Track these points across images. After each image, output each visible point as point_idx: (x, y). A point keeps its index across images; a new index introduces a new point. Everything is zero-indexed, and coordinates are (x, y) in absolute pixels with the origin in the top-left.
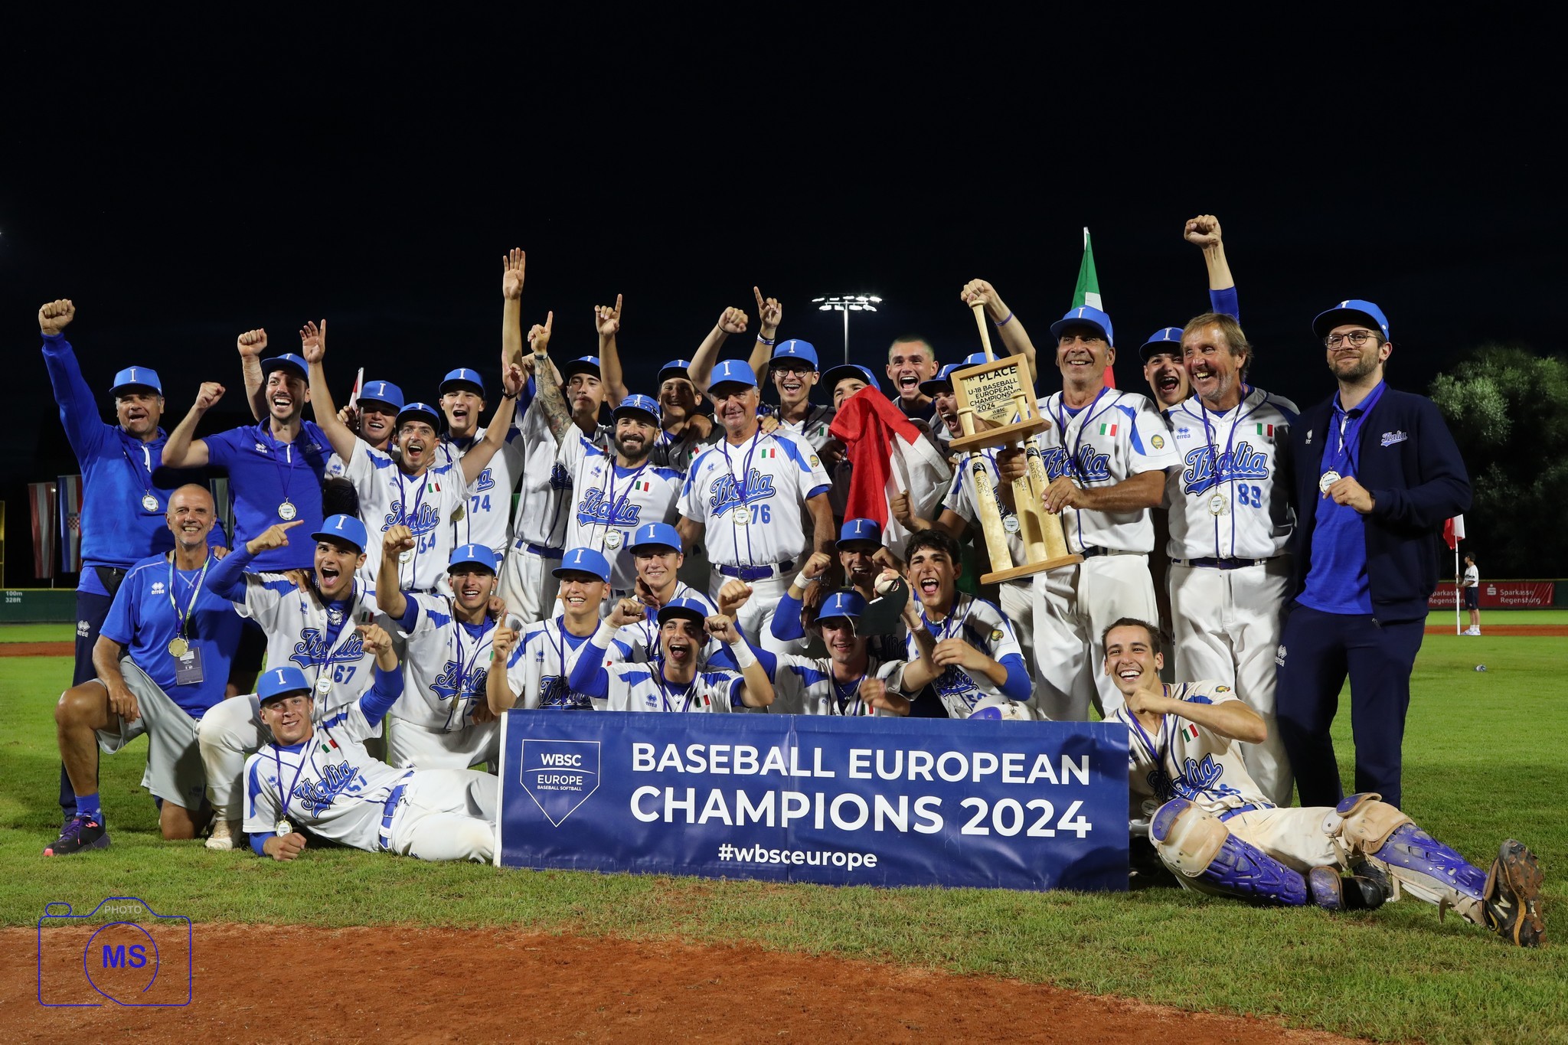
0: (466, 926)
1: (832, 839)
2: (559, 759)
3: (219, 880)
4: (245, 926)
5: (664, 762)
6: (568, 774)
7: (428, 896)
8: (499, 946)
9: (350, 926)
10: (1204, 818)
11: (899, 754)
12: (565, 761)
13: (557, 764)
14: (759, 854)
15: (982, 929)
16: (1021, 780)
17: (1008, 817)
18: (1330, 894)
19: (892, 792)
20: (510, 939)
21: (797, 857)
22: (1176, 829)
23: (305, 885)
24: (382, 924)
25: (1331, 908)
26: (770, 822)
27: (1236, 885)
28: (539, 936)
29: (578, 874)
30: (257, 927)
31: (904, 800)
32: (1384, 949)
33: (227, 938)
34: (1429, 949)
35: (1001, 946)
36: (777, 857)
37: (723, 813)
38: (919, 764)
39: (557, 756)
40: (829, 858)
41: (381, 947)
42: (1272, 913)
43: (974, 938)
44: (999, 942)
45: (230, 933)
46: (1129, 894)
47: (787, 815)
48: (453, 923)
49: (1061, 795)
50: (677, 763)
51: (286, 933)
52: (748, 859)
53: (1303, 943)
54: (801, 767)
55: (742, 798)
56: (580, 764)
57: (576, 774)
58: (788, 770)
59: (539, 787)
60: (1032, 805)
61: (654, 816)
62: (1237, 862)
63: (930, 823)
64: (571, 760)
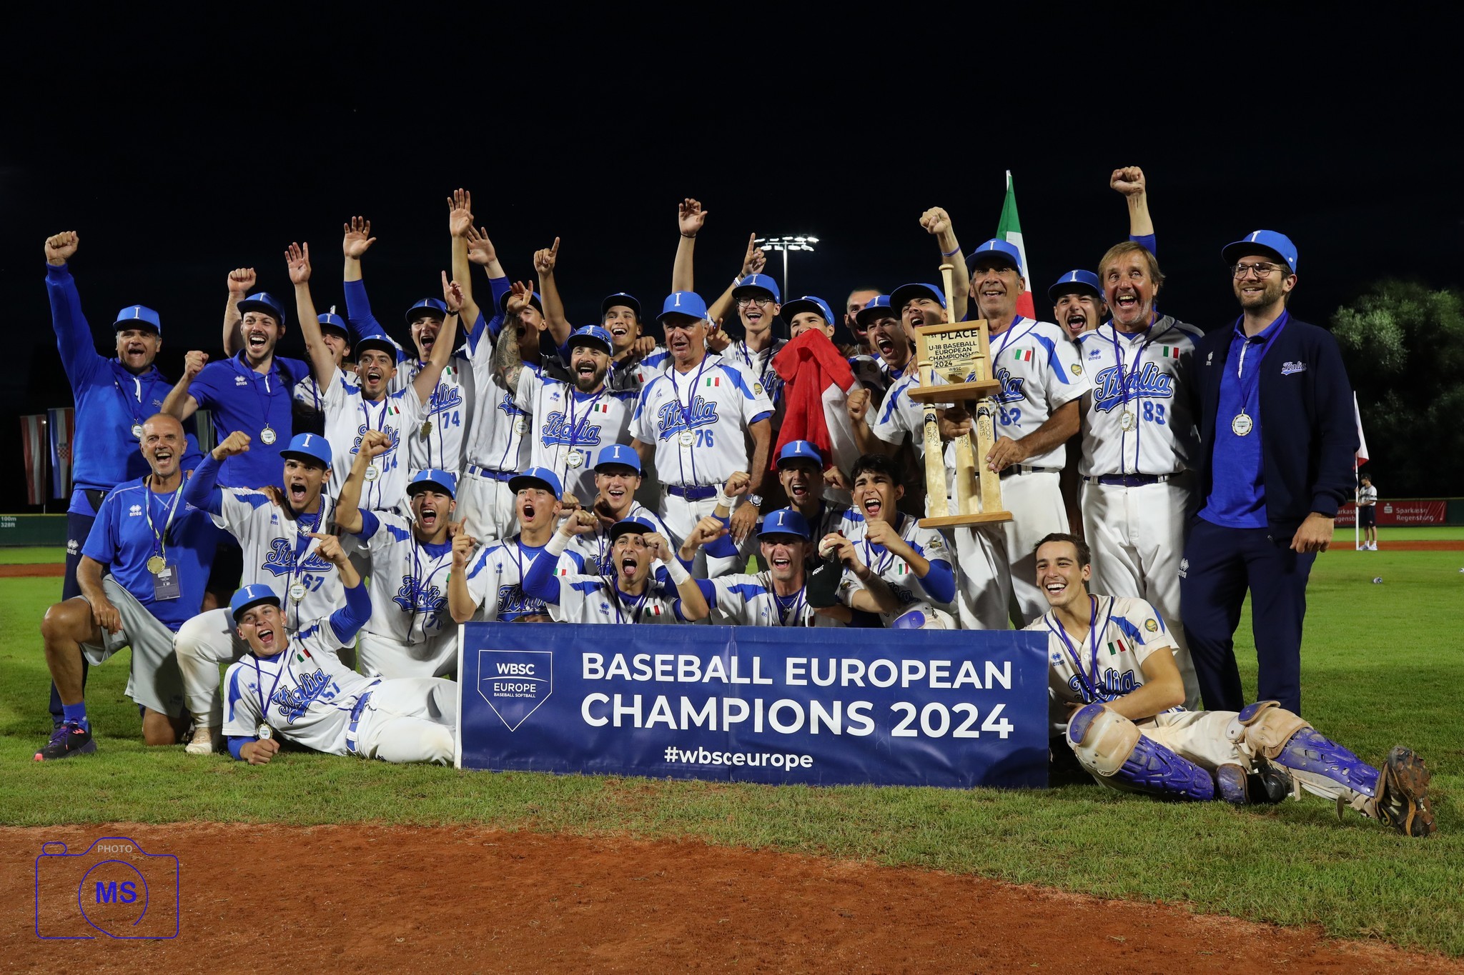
0: (428, 823)
1: (771, 742)
2: (514, 668)
3: (198, 782)
4: (221, 825)
5: (612, 671)
6: (523, 682)
7: (394, 796)
8: (459, 842)
9: (320, 824)
10: (1118, 721)
11: (833, 662)
12: (519, 670)
13: (512, 673)
14: (702, 756)
15: (911, 824)
16: (948, 685)
17: (935, 720)
18: (1236, 789)
19: (826, 697)
20: (470, 835)
21: (738, 759)
22: (1091, 732)
23: (278, 786)
24: (350, 822)
25: (1236, 802)
26: (713, 726)
27: (1148, 783)
28: (497, 832)
29: (533, 775)
30: (233, 826)
31: (837, 705)
32: (1285, 840)
33: (206, 836)
34: (1328, 839)
35: (929, 839)
36: (718, 759)
37: (669, 718)
38: (851, 670)
39: (512, 665)
40: (768, 760)
41: (350, 844)
42: (1182, 807)
43: (903, 832)
44: (926, 836)
45: (208, 831)
46: (1049, 791)
47: (728, 719)
48: (416, 820)
49: (986, 699)
50: (625, 671)
51: (259, 831)
52: (692, 761)
53: (1210, 835)
54: (740, 675)
55: (686, 705)
56: (533, 673)
57: (530, 682)
58: (729, 678)
59: (495, 694)
60: (958, 708)
61: (604, 721)
62: (1148, 762)
63: (863, 726)
64: (525, 669)
